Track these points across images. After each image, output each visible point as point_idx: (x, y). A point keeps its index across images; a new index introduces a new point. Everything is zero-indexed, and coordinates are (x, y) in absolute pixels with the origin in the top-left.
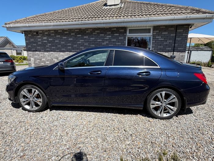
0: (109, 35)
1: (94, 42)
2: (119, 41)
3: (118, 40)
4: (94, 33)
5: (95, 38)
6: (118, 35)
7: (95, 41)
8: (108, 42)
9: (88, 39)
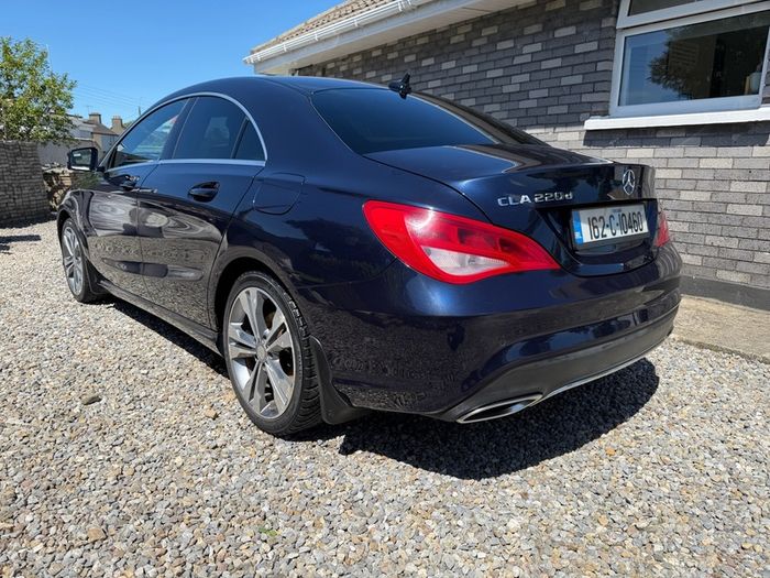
0: (533, 38)
1: (472, 86)
2: (573, 66)
3: (572, 60)
4: (476, 43)
5: (478, 64)
6: (571, 31)
7: (477, 77)
8: (526, 77)
9: (456, 72)
